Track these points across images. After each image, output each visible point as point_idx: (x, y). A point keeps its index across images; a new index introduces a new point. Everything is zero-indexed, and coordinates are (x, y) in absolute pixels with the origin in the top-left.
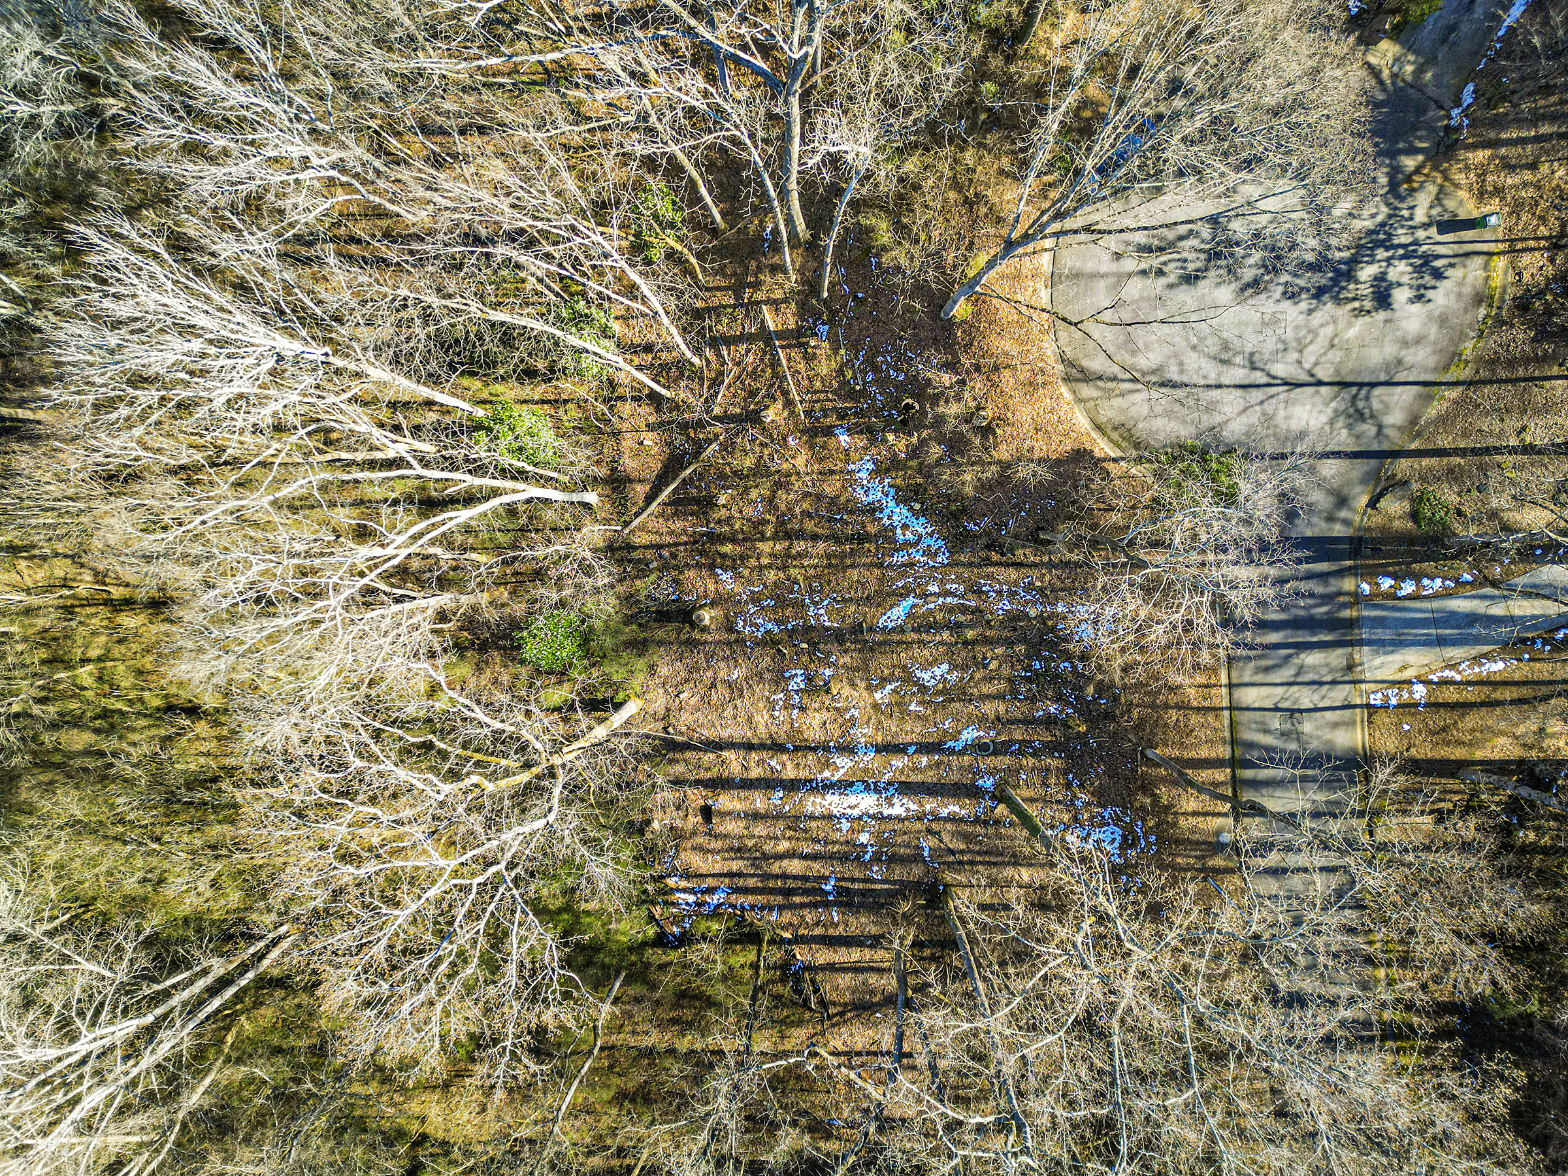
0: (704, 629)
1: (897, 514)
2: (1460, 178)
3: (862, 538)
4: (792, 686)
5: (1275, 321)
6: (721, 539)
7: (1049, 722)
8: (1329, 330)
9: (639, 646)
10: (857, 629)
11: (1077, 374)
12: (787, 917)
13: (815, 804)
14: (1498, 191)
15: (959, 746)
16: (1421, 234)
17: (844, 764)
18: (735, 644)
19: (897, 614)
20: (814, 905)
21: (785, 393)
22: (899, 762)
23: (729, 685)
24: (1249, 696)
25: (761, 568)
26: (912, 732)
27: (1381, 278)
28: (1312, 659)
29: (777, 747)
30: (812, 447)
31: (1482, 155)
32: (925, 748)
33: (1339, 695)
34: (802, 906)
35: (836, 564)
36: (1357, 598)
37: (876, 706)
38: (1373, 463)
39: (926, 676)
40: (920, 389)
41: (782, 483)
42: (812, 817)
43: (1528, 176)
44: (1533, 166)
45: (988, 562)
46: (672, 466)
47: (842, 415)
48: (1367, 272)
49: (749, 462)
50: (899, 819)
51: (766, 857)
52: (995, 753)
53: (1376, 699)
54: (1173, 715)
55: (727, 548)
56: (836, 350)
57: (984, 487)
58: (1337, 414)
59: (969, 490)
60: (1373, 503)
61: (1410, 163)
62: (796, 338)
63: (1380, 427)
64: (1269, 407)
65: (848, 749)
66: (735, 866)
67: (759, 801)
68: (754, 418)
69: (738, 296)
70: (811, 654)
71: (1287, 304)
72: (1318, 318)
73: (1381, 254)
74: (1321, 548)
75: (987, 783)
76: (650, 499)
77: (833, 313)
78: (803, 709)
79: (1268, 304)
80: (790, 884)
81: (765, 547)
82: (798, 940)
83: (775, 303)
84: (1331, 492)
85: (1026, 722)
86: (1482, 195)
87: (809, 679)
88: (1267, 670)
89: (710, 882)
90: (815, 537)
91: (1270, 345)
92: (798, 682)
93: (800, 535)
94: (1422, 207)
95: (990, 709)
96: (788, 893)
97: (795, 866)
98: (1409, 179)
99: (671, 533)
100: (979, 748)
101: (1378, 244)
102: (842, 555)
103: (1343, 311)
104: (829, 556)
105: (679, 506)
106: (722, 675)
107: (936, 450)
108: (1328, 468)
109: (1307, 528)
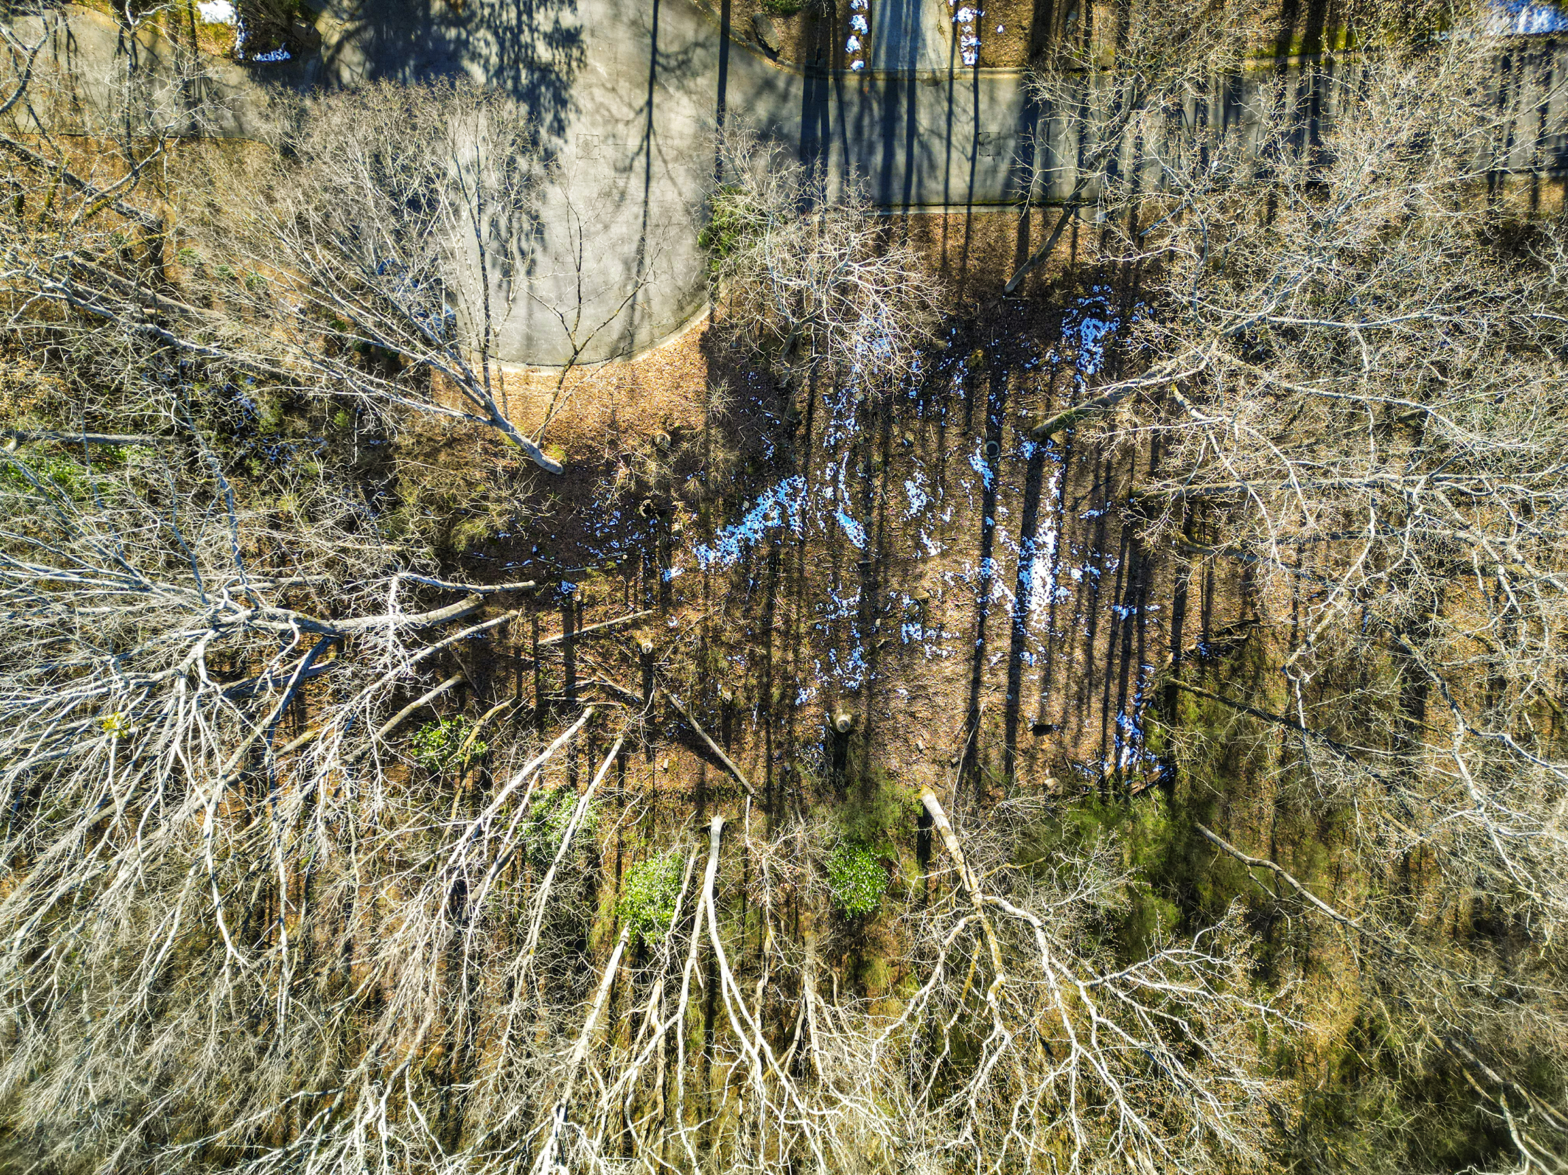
0: (855, 720)
1: (752, 525)
3: (774, 560)
4: (918, 636)
5: (587, 145)
6: (766, 697)
7: (970, 384)
8: (598, 92)
9: (868, 786)
10: (864, 569)
11: (624, 348)
12: (1151, 656)
13: (1038, 619)
15: (989, 474)
17: (999, 590)
18: (872, 690)
19: (852, 529)
20: (1142, 628)
21: (626, 627)
22: (1001, 535)
23: (913, 699)
24: (958, 184)
25: (798, 660)
26: (972, 519)
27: (550, 39)
28: (924, 121)
29: (978, 656)
30: (680, 604)
32: (989, 508)
33: (963, 96)
34: (1141, 640)
35: (799, 587)
36: (867, 73)
37: (943, 555)
38: (732, 53)
39: (916, 503)
40: (631, 499)
41: (713, 635)
42: (1052, 624)
45: (807, 437)
46: (687, 740)
47: (650, 573)
48: (543, 52)
49: (692, 667)
50: (1058, 538)
51: (1089, 673)
52: (999, 439)
53: (970, 58)
54: (972, 263)
55: (776, 692)
56: (587, 576)
57: (731, 440)
58: (681, 87)
59: (732, 457)
60: (773, 55)
61: (439, 5)
62: (572, 613)
63: (697, 44)
64: (670, 154)
65: (985, 584)
66: (1096, 705)
67: (1032, 676)
68: (648, 659)
69: (528, 666)
70: (886, 616)
71: (569, 133)
72: (584, 102)
73: (526, 37)
74: (813, 106)
75: (1028, 448)
76: (722, 765)
77: (550, 576)
78: (942, 627)
79: (568, 150)
80: (1118, 650)
81: (776, 655)
82: (1176, 646)
83: (538, 631)
84: (758, 94)
85: (969, 407)
87: (912, 619)
88: (933, 167)
89: (1111, 732)
90: (770, 606)
91: (609, 151)
92: (915, 630)
93: (767, 621)
95: (953, 441)
96: (1127, 653)
97: (1101, 645)
99: (756, 746)
100: (992, 455)
101: (516, 39)
102: (789, 579)
103: (581, 78)
104: (789, 593)
105: (730, 737)
106: (902, 705)
107: (692, 484)
108: (734, 97)
109: (793, 121)
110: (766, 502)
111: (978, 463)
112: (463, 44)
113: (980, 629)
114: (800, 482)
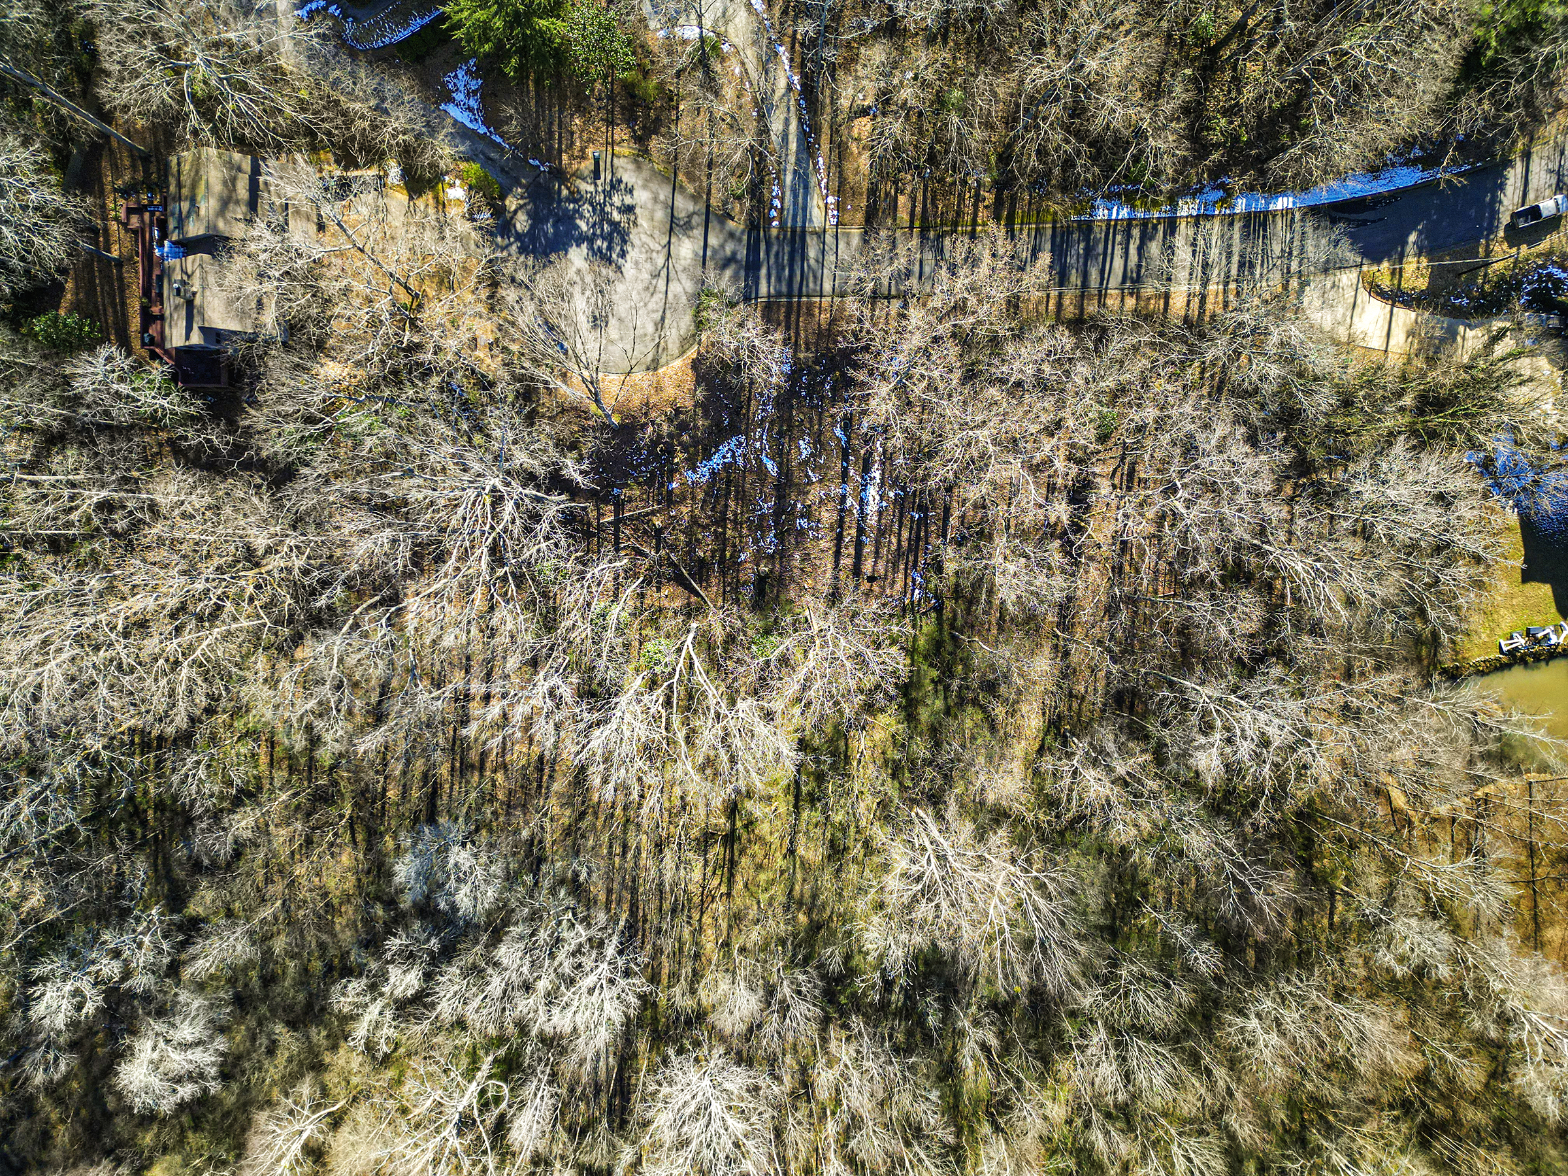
0: (771, 571)
1: (716, 459)
2: (575, 167)
3: (729, 482)
4: (806, 526)
5: (637, 263)
6: (723, 556)
7: (834, 390)
8: (643, 237)
9: (777, 606)
10: (777, 488)
11: (654, 365)
12: (932, 540)
13: (872, 520)
14: (583, 150)
15: (844, 439)
16: (600, 189)
17: (849, 501)
18: (782, 555)
19: (770, 465)
20: (927, 525)
21: (648, 514)
22: (852, 472)
23: (803, 560)
24: (827, 286)
25: (741, 536)
26: (836, 463)
27: (620, 210)
28: (812, 253)
29: (839, 538)
30: (677, 503)
31: (565, 157)
32: (845, 458)
33: (829, 239)
34: (926, 531)
35: (742, 497)
36: (782, 226)
37: (820, 481)
38: (712, 218)
39: (805, 453)
40: (654, 443)
41: (694, 520)
42: (879, 521)
43: (576, 136)
44: (572, 133)
45: (747, 415)
46: (680, 580)
47: (662, 485)
48: (616, 216)
49: (682, 538)
50: (883, 474)
51: (898, 549)
54: (834, 327)
55: (728, 554)
56: (628, 485)
57: (706, 415)
58: (685, 234)
59: (707, 423)
60: (733, 219)
61: (565, 192)
62: (619, 505)
63: (694, 213)
64: (679, 268)
65: (843, 499)
66: (902, 566)
67: (868, 549)
68: (659, 531)
69: (594, 535)
70: (789, 514)
71: (628, 257)
72: (636, 241)
73: (608, 208)
74: (753, 248)
76: (698, 594)
77: (608, 485)
78: (819, 521)
79: (628, 267)
80: (914, 537)
81: (729, 532)
82: (944, 535)
83: (600, 515)
84: (725, 240)
86: (583, 157)
87: (802, 516)
88: (815, 277)
89: (909, 581)
90: (726, 506)
91: (648, 266)
92: (803, 522)
93: (724, 513)
94: (586, 187)
95: (827, 420)
96: (918, 538)
97: (905, 534)
98: (572, 193)
99: (717, 584)
100: (846, 428)
101: (602, 210)
102: (737, 492)
103: (634, 231)
104: (736, 499)
105: (703, 579)
106: (796, 563)
107: (685, 438)
108: (713, 241)
109: (742, 253)
110: (724, 449)
111: (838, 432)
112: (576, 211)
113: (841, 522)
114: (743, 439)
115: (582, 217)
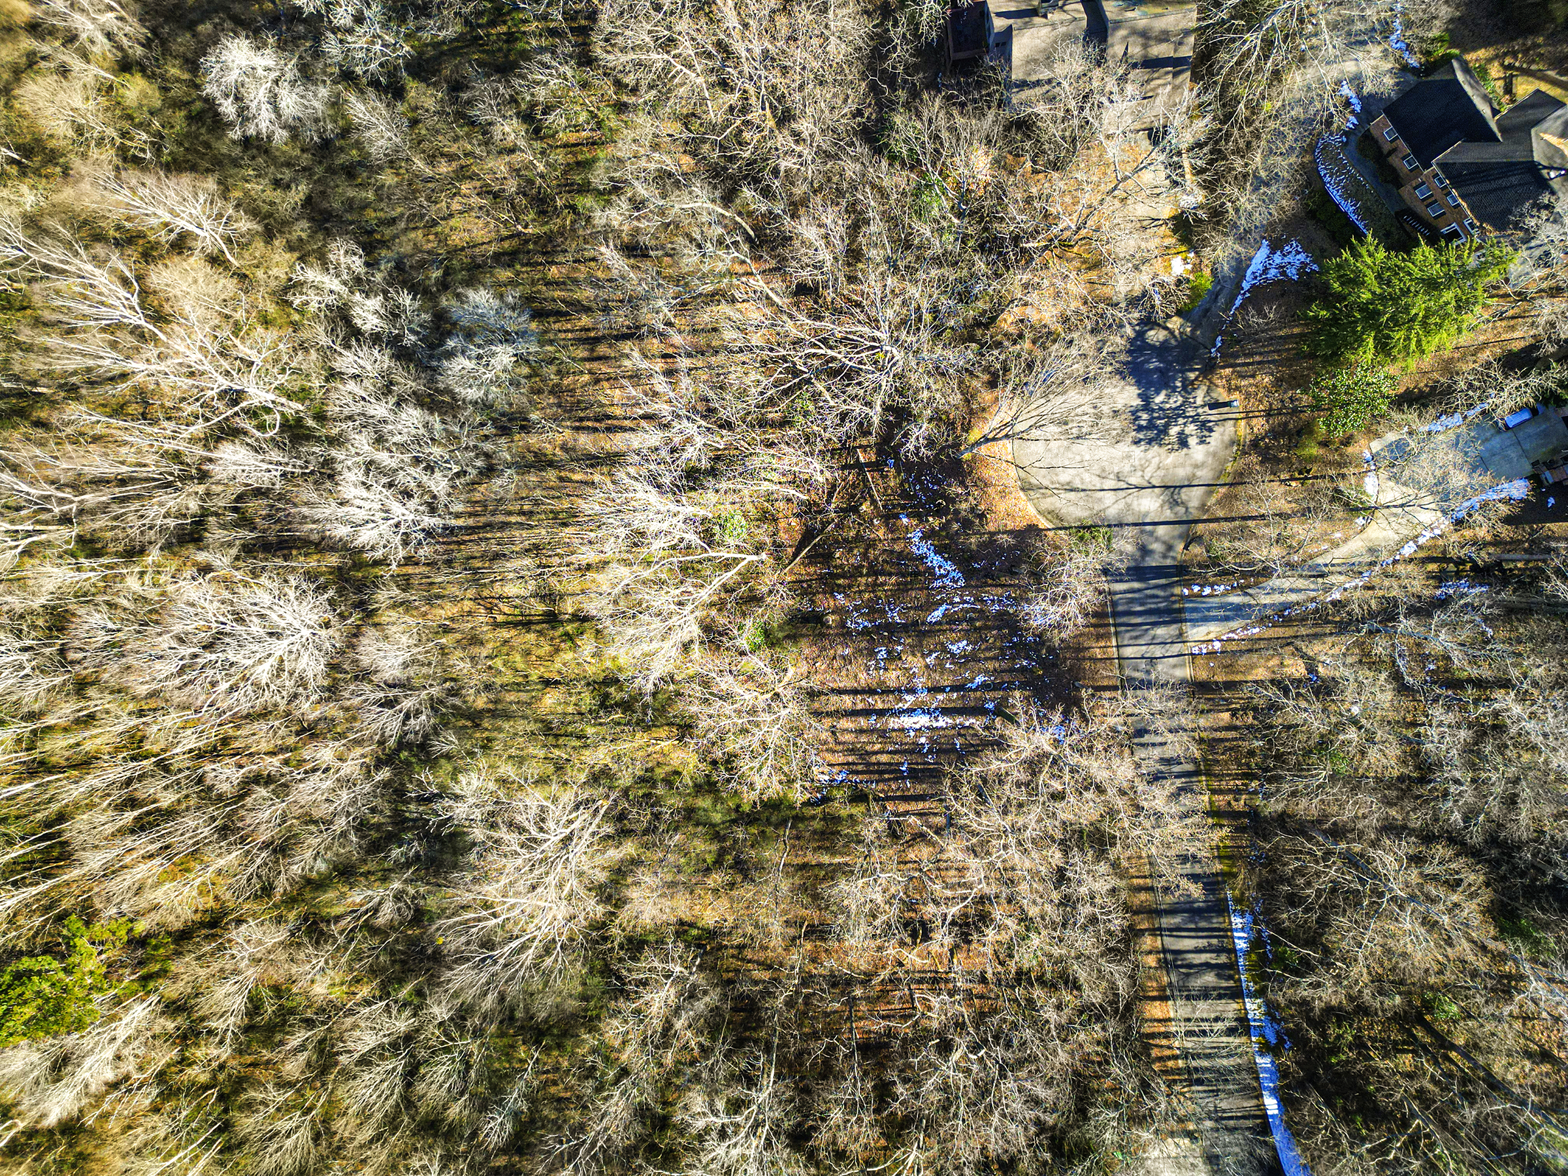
0: (829, 627)
1: (935, 560)
2: (1219, 382)
3: (916, 574)
4: (879, 656)
5: (1129, 457)
6: (838, 576)
7: (1023, 669)
8: (1156, 460)
9: (794, 638)
10: (915, 624)
11: (1026, 488)
12: (881, 786)
13: (893, 723)
14: (1237, 388)
15: (974, 686)
16: (1200, 410)
17: (910, 698)
18: (846, 634)
19: (937, 614)
20: (896, 779)
21: (872, 496)
22: (940, 697)
23: (843, 657)
24: (1128, 652)
25: (860, 592)
26: (947, 680)
27: (1181, 433)
28: (1161, 631)
29: (871, 692)
30: (887, 525)
31: (1228, 371)
32: (954, 688)
33: (1176, 649)
34: (889, 780)
35: (902, 589)
36: (1183, 598)
37: (927, 666)
38: (1185, 527)
39: (954, 648)
40: (946, 495)
41: (871, 544)
42: (894, 730)
43: (1251, 381)
44: (1253, 376)
45: (986, 585)
46: (808, 535)
47: (904, 507)
48: (1174, 431)
49: (852, 533)
50: (942, 728)
51: (867, 753)
52: (995, 689)
53: (1196, 651)
54: (1087, 664)
55: (841, 581)
56: (899, 473)
57: (981, 545)
58: (1164, 502)
59: (974, 547)
60: (1186, 548)
61: (1192, 376)
62: (876, 466)
63: (1187, 508)
64: (1128, 500)
65: (912, 691)
66: (850, 759)
67: (863, 722)
68: (855, 510)
70: (890, 638)
71: (1134, 447)
72: (1150, 454)
73: (1181, 421)
74: (1160, 572)
75: (990, 706)
76: (795, 555)
78: (886, 670)
79: (1125, 447)
80: (882, 768)
81: (863, 580)
82: (888, 798)
83: (864, 448)
84: (1164, 543)
85: (1011, 670)
86: (1230, 390)
87: (889, 652)
88: (1136, 638)
89: (837, 768)
90: (890, 574)
91: (1127, 468)
92: (883, 654)
93: (883, 573)
94: (1200, 396)
95: (990, 665)
96: (881, 773)
97: (884, 758)
98: (1192, 383)
99: (808, 574)
100: (984, 686)
101: (1179, 416)
102: (906, 584)
103: (1163, 450)
104: (898, 584)
105: (811, 559)
106: (839, 652)
107: (955, 526)
108: (1161, 530)
109: (1152, 562)
110: (949, 566)
111: (980, 679)
112: (1174, 389)
113: (888, 691)
114: (961, 583)
115: (1168, 396)
